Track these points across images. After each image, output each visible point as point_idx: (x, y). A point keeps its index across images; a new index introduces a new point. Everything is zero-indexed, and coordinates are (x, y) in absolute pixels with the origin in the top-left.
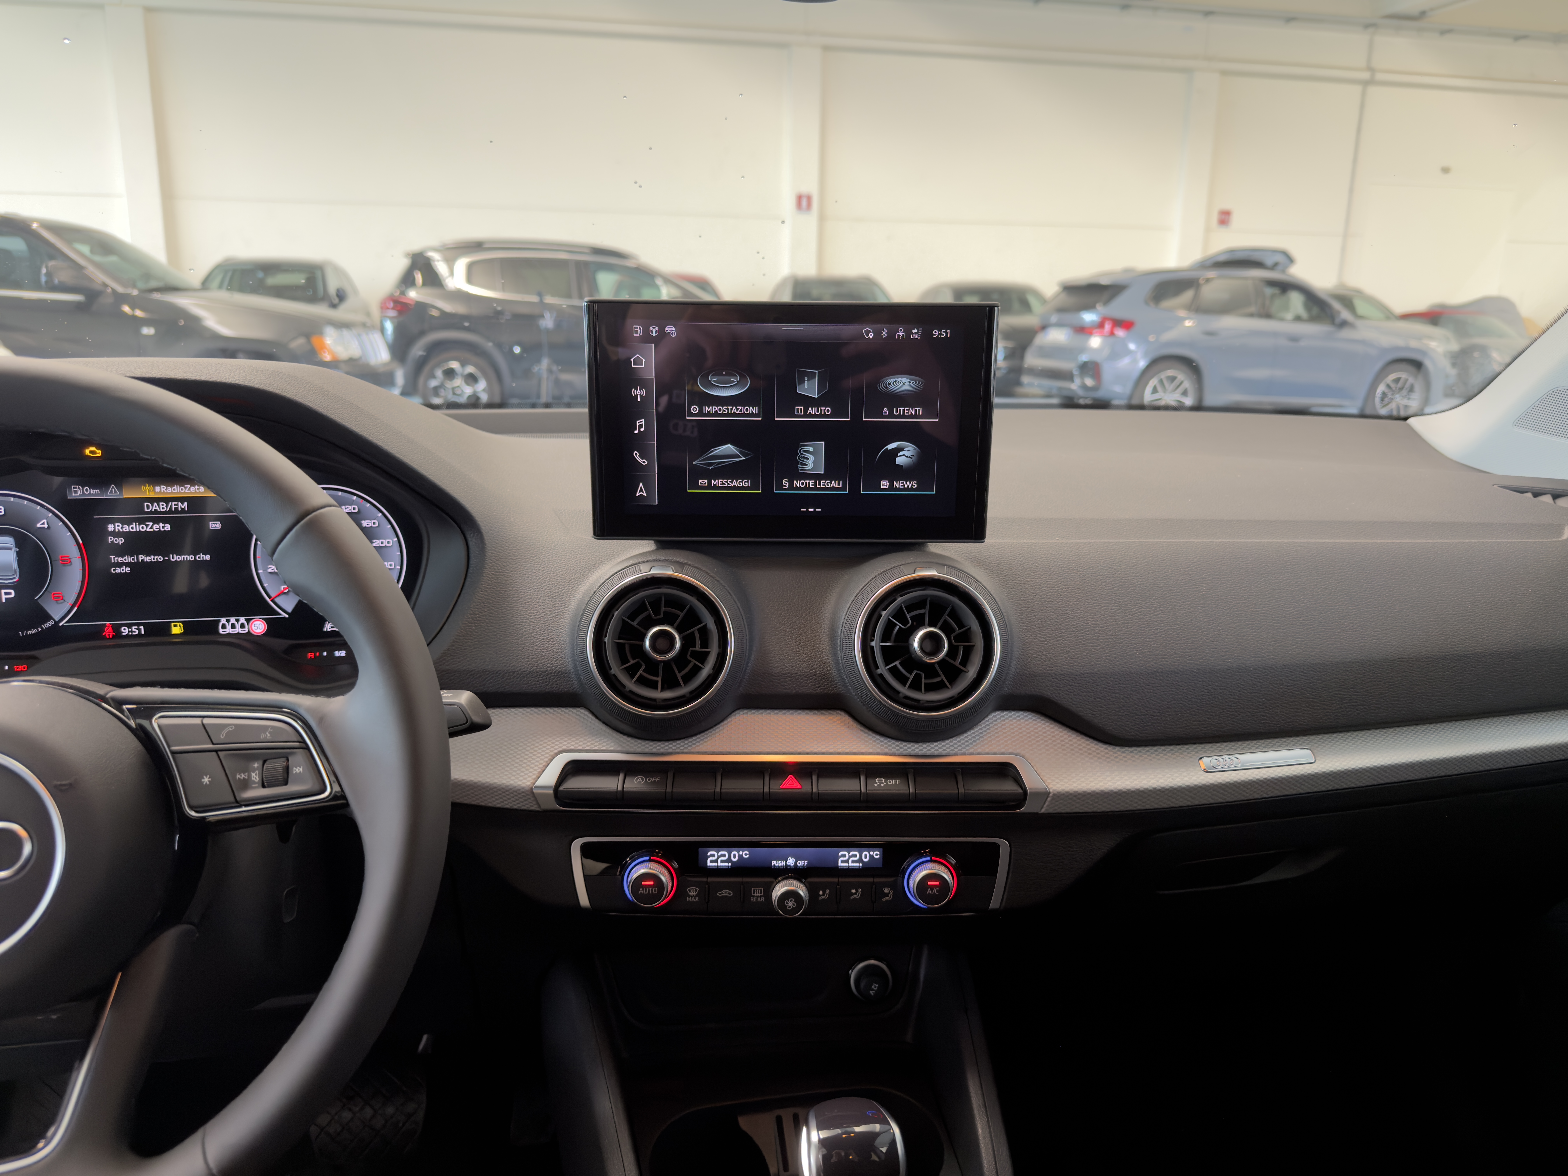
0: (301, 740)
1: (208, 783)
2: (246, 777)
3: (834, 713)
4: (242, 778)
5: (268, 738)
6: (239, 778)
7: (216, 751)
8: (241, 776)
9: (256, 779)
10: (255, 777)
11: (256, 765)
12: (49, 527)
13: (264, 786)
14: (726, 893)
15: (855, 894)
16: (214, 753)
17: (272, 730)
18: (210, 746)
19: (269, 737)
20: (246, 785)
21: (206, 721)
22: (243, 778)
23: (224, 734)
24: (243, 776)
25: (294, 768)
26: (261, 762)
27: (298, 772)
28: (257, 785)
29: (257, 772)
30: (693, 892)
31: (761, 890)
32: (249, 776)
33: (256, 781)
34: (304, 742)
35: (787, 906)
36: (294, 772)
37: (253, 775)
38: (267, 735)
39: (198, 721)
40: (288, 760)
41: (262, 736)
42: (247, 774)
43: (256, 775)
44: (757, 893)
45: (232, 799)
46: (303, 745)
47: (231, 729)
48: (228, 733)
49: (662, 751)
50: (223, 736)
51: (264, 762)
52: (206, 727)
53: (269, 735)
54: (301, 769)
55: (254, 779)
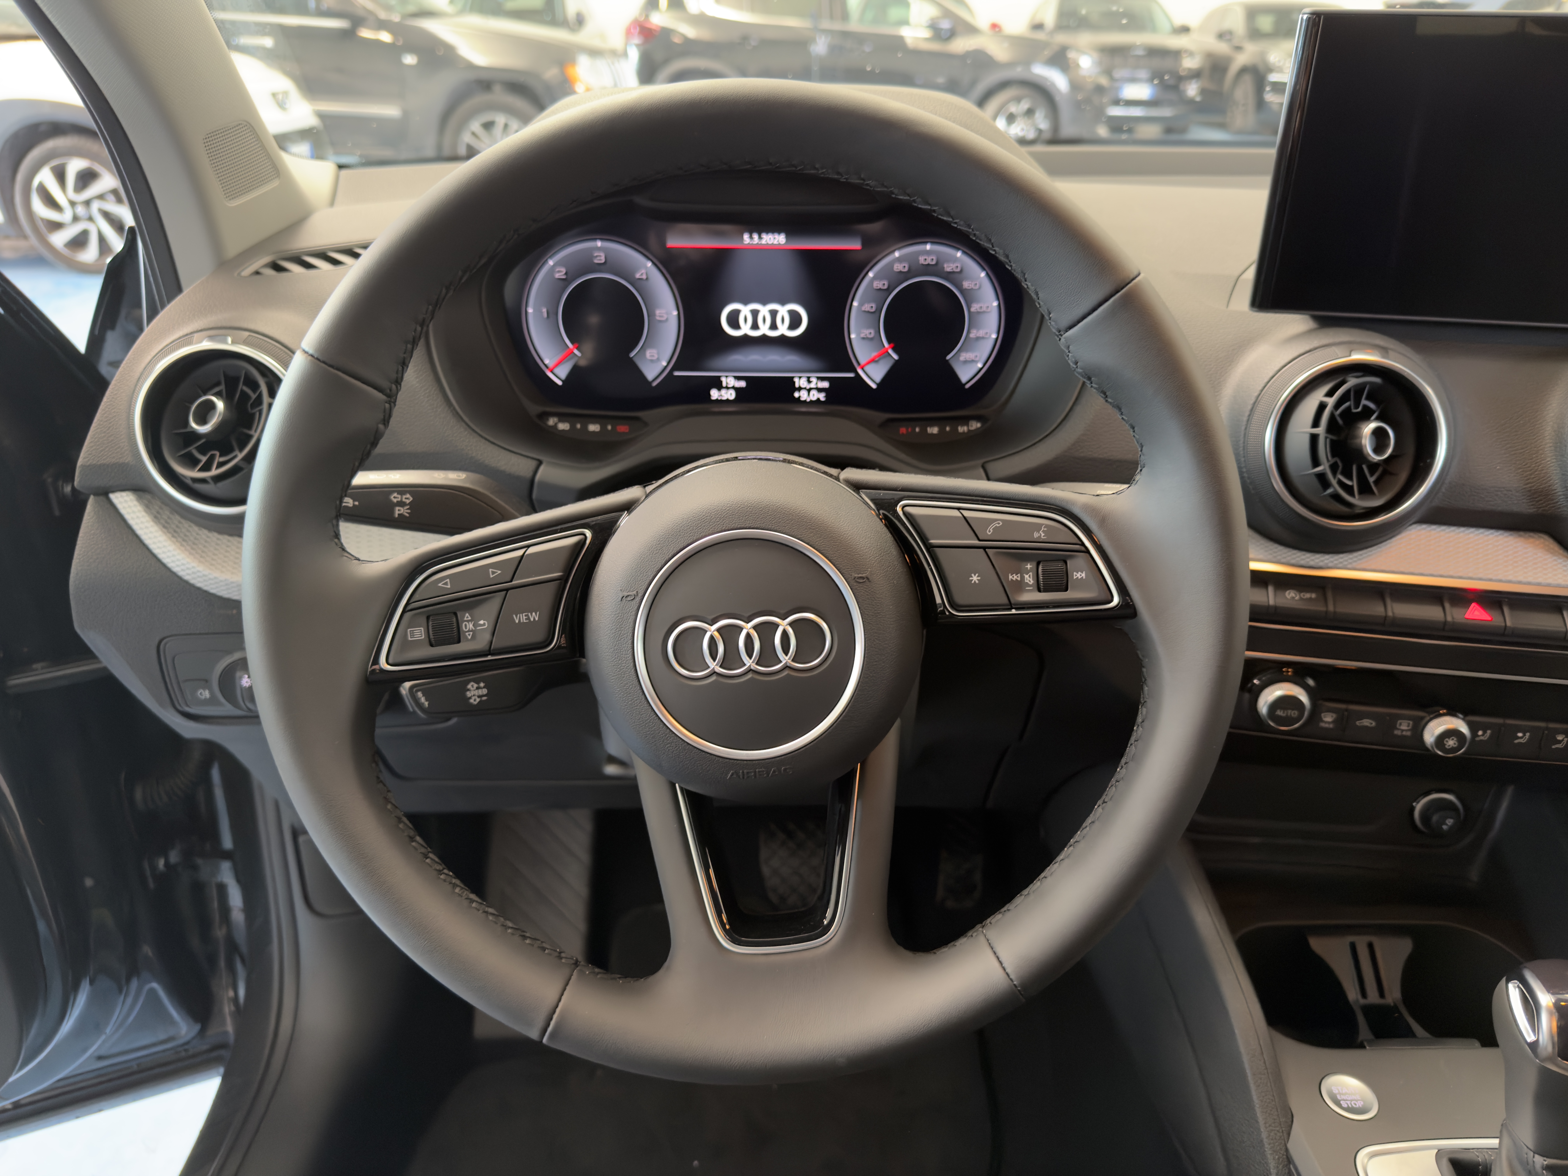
0: (1080, 543)
1: (977, 582)
2: (1019, 579)
3: (1536, 535)
4: (1014, 579)
5: (1042, 537)
6: (1011, 579)
7: (984, 548)
8: (1013, 577)
9: (1030, 581)
10: (1029, 579)
11: (1029, 566)
12: (647, 279)
13: (1039, 591)
14: (1367, 722)
15: (1521, 738)
16: (982, 550)
17: (1045, 529)
18: (976, 542)
19: (1044, 536)
20: (1020, 586)
21: (966, 513)
22: (1016, 579)
23: (991, 530)
24: (1015, 577)
25: (1075, 573)
26: (1035, 564)
27: (1080, 577)
28: (1031, 588)
29: (1031, 573)
30: (1328, 718)
31: (1409, 724)
32: (1022, 578)
33: (1031, 583)
34: (1083, 544)
35: (1446, 745)
36: (1075, 577)
37: (1026, 576)
38: (1041, 535)
39: (956, 513)
40: (1066, 563)
41: (1036, 535)
42: (1019, 575)
43: (1030, 576)
44: (1404, 727)
45: (1005, 601)
46: (1083, 549)
47: (998, 525)
48: (995, 529)
49: (1312, 563)
50: (990, 532)
51: (1038, 564)
52: (968, 519)
53: (1043, 535)
54: (1084, 575)
55: (1028, 581)
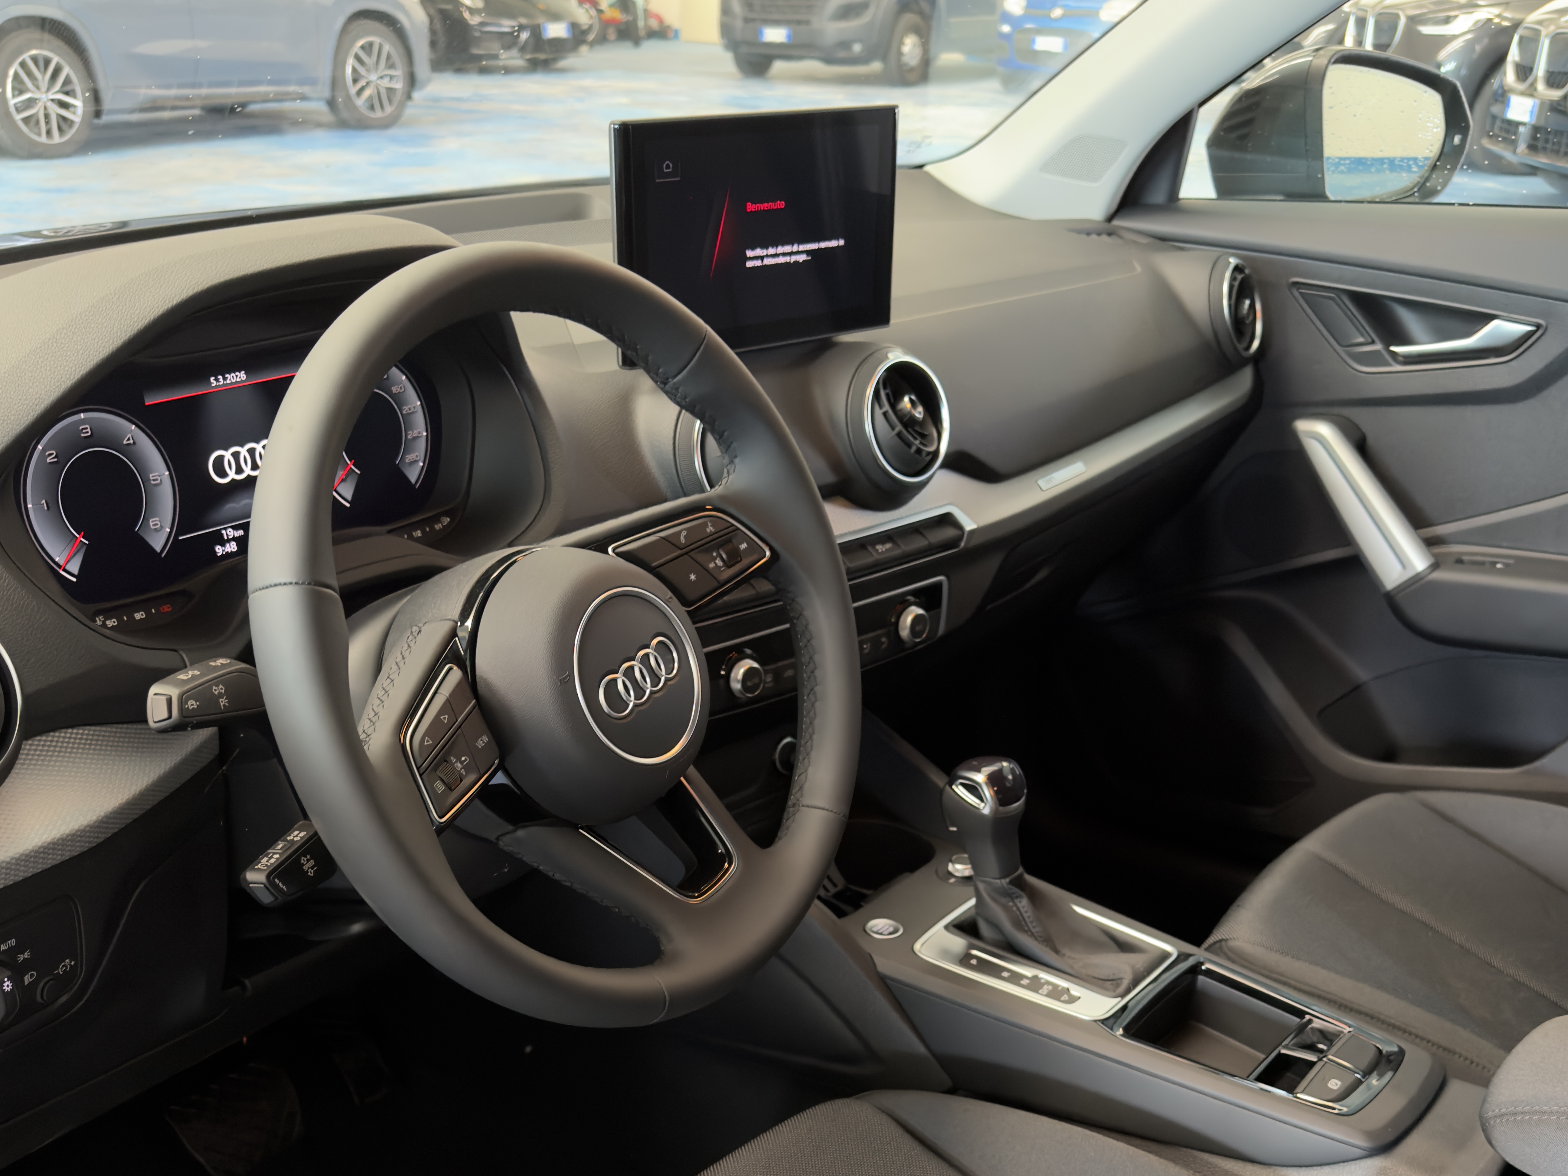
1: (695, 579)
7: (687, 553)
8: (711, 565)
11: (715, 554)
12: (134, 443)
13: (729, 567)
17: (710, 524)
20: (718, 569)
22: (714, 566)
25: (740, 546)
28: (724, 568)
29: (718, 558)
32: (715, 563)
34: (733, 525)
36: (742, 549)
37: (717, 561)
38: (710, 529)
40: (732, 542)
45: (716, 584)
46: (735, 527)
47: (684, 534)
48: (685, 537)
50: (683, 540)
51: (719, 550)
52: (665, 538)
54: (745, 545)
55: (719, 564)
